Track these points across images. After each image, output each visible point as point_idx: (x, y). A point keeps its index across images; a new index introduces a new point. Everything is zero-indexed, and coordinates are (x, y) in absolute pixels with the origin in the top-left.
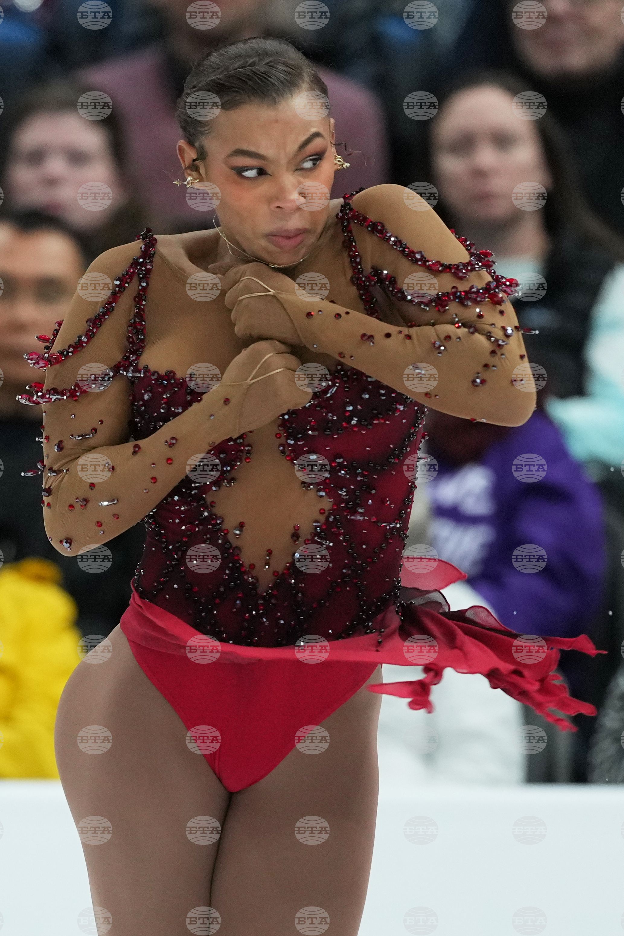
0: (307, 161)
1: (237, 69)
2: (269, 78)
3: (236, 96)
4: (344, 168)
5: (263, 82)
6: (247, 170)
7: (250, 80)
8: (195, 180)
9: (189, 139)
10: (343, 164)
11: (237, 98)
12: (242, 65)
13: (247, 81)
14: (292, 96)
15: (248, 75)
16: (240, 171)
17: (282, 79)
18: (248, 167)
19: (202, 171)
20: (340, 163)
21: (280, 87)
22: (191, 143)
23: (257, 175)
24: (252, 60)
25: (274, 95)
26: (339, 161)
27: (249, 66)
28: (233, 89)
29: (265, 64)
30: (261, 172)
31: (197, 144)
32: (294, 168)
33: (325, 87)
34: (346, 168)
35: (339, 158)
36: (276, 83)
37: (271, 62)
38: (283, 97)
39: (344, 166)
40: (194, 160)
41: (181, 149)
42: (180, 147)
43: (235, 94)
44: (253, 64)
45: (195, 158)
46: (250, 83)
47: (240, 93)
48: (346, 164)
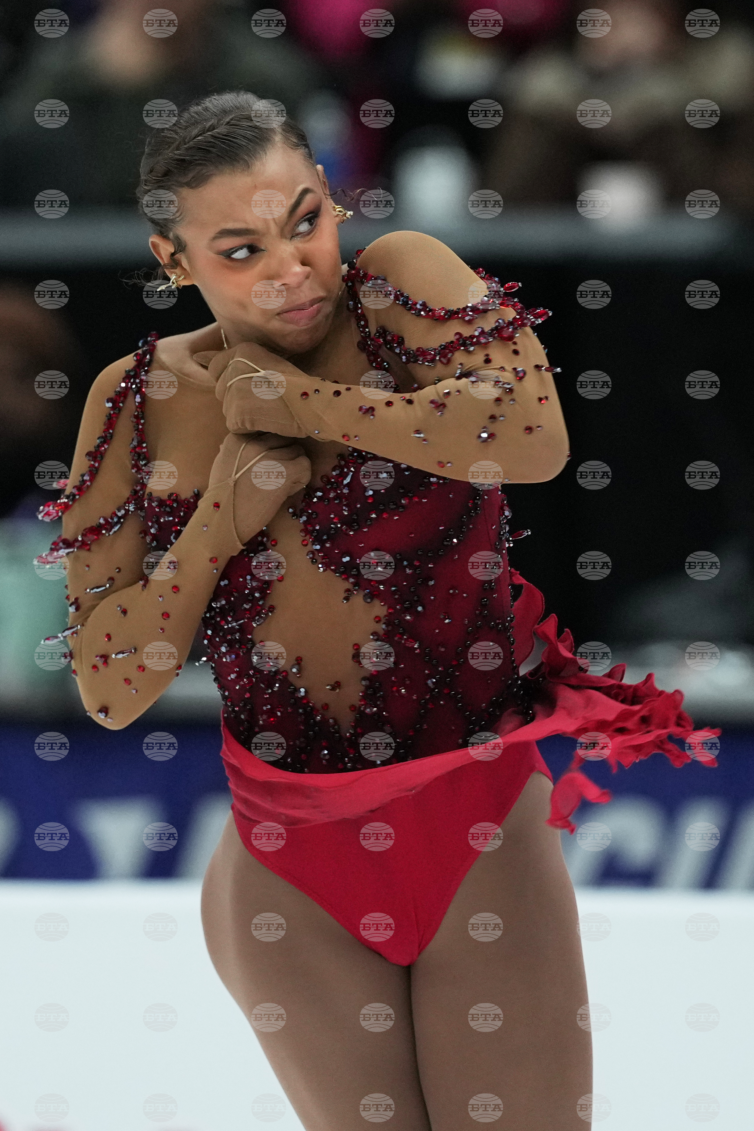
0: (301, 223)
1: (195, 138)
2: (234, 140)
3: (202, 170)
4: (348, 218)
5: (229, 146)
6: (236, 251)
7: (213, 147)
8: (180, 277)
9: (161, 232)
10: (345, 214)
11: (204, 171)
12: (200, 131)
13: (211, 149)
14: (266, 153)
15: (210, 142)
16: (228, 254)
17: (250, 137)
18: (236, 247)
19: (185, 263)
20: (341, 214)
21: (250, 147)
22: (164, 235)
23: (249, 254)
24: (210, 123)
25: (246, 157)
26: (340, 211)
27: (208, 131)
28: (198, 162)
29: (225, 125)
30: (253, 249)
31: (171, 235)
32: (289, 236)
33: (302, 133)
34: (350, 217)
35: (339, 208)
36: (244, 144)
37: (232, 120)
38: (255, 157)
39: (347, 215)
40: (173, 255)
41: (154, 245)
42: (153, 244)
43: (200, 168)
44: (212, 128)
45: (173, 251)
46: (214, 150)
47: (205, 165)
48: (349, 213)
